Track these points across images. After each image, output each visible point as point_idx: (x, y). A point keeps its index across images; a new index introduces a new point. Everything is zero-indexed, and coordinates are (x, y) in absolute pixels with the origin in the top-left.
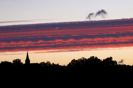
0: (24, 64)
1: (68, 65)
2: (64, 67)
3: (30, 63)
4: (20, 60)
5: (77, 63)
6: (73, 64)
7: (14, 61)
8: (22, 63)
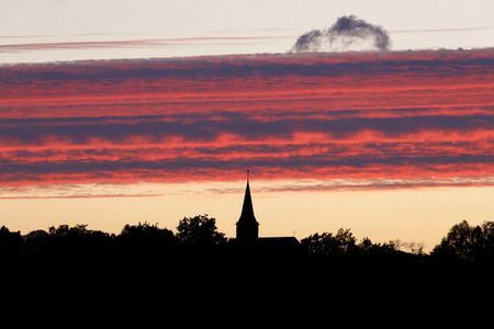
0: (231, 240)
1: (437, 249)
2: (417, 260)
3: (260, 236)
4: (213, 221)
5: (481, 241)
6: (459, 245)
7: (182, 226)
8: (220, 236)
